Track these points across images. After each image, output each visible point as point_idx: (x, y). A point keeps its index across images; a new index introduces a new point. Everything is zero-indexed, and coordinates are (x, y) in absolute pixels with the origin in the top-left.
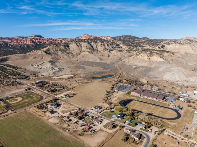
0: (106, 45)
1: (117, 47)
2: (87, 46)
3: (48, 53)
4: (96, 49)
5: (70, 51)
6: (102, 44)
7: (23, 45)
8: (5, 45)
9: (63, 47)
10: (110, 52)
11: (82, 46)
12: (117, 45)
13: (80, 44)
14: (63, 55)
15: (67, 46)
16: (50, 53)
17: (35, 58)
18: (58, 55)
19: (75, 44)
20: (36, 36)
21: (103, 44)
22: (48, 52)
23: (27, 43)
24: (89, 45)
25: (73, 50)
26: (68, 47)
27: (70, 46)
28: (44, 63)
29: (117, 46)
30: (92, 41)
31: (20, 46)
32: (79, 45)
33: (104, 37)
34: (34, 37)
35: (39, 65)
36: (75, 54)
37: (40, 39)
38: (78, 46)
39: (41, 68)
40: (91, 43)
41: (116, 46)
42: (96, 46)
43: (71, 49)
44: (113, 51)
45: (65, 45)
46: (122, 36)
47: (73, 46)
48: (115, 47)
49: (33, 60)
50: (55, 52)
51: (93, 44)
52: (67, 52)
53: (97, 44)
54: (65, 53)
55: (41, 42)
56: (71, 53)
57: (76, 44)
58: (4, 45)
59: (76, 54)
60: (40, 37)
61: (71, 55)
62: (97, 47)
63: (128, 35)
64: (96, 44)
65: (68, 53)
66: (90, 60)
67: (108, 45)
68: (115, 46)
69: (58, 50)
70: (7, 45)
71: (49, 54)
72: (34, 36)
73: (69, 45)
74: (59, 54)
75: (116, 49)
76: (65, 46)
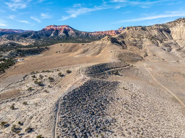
3: (118, 43)
5: (172, 41)
8: (86, 35)
9: (155, 33)
14: (154, 47)
15: (165, 30)
16: (124, 42)
18: (141, 47)
20: (124, 28)
22: (119, 41)
23: (111, 35)
25: (179, 38)
26: (169, 32)
27: (173, 30)
28: (69, 72)
31: (100, 37)
34: (122, 29)
43: (174, 37)
45: (161, 27)
50: (135, 41)
52: (165, 42)
54: (160, 45)
56: (176, 44)
61: (177, 50)
65: (166, 45)
69: (144, 36)
70: (88, 35)
71: (120, 44)
73: (170, 29)
74: (143, 45)
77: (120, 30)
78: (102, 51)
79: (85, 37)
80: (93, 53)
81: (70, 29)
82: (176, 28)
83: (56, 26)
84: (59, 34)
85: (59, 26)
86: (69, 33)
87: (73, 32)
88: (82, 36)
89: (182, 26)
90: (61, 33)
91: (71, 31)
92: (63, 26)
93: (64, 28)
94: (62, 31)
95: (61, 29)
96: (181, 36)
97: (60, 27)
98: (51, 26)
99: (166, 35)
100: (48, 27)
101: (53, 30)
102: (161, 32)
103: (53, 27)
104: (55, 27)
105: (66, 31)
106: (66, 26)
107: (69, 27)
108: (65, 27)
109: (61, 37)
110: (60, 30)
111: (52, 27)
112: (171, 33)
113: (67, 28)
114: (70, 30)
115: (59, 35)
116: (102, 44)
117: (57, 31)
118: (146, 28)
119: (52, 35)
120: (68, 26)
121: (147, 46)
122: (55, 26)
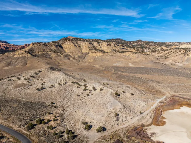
0: (113, 45)
2: (90, 46)
5: (66, 53)
6: (107, 44)
9: (54, 48)
11: (81, 46)
13: (77, 43)
14: (59, 58)
17: (9, 64)
18: (51, 58)
21: (108, 44)
22: (34, 54)
26: (61, 47)
27: (64, 46)
35: (31, 78)
36: (76, 57)
38: (76, 46)
40: (92, 43)
41: (123, 48)
43: (66, 51)
45: (57, 44)
49: (7, 68)
50: (43, 54)
51: (95, 44)
52: (63, 54)
54: (62, 56)
55: (8, 48)
59: (79, 57)
65: (65, 56)
69: (48, 51)
71: (35, 56)
73: (62, 45)
78: (28, 62)
80: (21, 64)
82: (66, 45)
89: (69, 43)
96: (70, 50)
99: (61, 50)
102: (57, 47)
112: (63, 48)
118: (46, 44)
121: (54, 57)
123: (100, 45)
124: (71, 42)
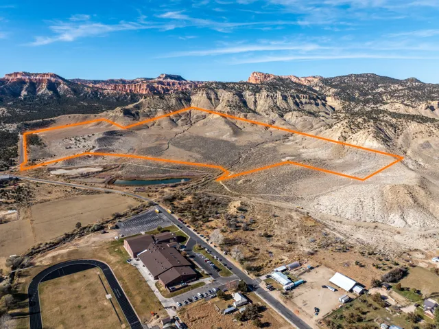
0: (280, 98)
1: (311, 103)
2: (230, 100)
3: (131, 114)
4: (252, 108)
5: (188, 110)
6: (268, 96)
7: (124, 95)
8: (93, 95)
9: (173, 102)
10: (282, 116)
11: (221, 99)
12: (310, 99)
13: (216, 94)
14: (164, 118)
15: (185, 98)
16: (137, 113)
17: (98, 124)
18: (152, 118)
19: (205, 95)
20: (167, 76)
21: (271, 94)
22: (133, 112)
23: (141, 92)
24: (237, 97)
25: (195, 107)
26: (189, 100)
27: (194, 98)
29: (312, 101)
30: (251, 88)
32: (213, 96)
33: (303, 79)
34: (164, 79)
35: (81, 140)
36: (195, 117)
37: (174, 84)
38: (210, 99)
39: (70, 148)
40: (244, 93)
41: (307, 101)
42: (253, 100)
43: (193, 105)
44: (291, 113)
45: (181, 96)
46: (350, 76)
47: (199, 99)
48: (306, 103)
50: (150, 111)
51: (248, 95)
53: (257, 94)
55: (168, 90)
56: (189, 114)
57: (207, 94)
58: (89, 96)
59: (198, 117)
60: (179, 78)
61: (182, 120)
62: (255, 102)
63: (367, 74)
64: (255, 95)
65: (178, 115)
66: (208, 134)
67: (285, 98)
68: (304, 101)
69: (161, 106)
70: (97, 94)
71: (133, 115)
72: (164, 76)
73: (191, 97)
74: (156, 116)
75: (307, 108)
76: (180, 99)
77: (161, 80)
79: (92, 98)
81: (60, 80)
82: (196, 97)
83: (29, 75)
84: (39, 91)
85: (36, 75)
86: (58, 89)
87: (66, 87)
88: (85, 95)
89: (201, 95)
90: (43, 90)
91: (62, 85)
92: (44, 74)
93: (48, 80)
94: (45, 85)
95: (40, 82)
97: (37, 78)
98: (16, 74)
99: (184, 104)
100: (10, 75)
101: (22, 82)
102: (180, 101)
103: (23, 77)
104: (28, 77)
105: (52, 86)
106: (51, 76)
107: (58, 76)
108: (49, 78)
109: (46, 98)
110: (39, 84)
111: (19, 77)
112: (191, 102)
113: (53, 79)
114: (60, 84)
115: (40, 93)
116: (115, 116)
117: (33, 86)
119: (24, 93)
120: (55, 76)
121: (159, 116)
122: (26, 74)
123: (257, 97)
124: (204, 92)
